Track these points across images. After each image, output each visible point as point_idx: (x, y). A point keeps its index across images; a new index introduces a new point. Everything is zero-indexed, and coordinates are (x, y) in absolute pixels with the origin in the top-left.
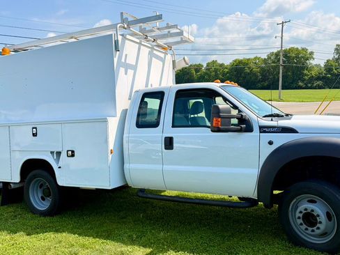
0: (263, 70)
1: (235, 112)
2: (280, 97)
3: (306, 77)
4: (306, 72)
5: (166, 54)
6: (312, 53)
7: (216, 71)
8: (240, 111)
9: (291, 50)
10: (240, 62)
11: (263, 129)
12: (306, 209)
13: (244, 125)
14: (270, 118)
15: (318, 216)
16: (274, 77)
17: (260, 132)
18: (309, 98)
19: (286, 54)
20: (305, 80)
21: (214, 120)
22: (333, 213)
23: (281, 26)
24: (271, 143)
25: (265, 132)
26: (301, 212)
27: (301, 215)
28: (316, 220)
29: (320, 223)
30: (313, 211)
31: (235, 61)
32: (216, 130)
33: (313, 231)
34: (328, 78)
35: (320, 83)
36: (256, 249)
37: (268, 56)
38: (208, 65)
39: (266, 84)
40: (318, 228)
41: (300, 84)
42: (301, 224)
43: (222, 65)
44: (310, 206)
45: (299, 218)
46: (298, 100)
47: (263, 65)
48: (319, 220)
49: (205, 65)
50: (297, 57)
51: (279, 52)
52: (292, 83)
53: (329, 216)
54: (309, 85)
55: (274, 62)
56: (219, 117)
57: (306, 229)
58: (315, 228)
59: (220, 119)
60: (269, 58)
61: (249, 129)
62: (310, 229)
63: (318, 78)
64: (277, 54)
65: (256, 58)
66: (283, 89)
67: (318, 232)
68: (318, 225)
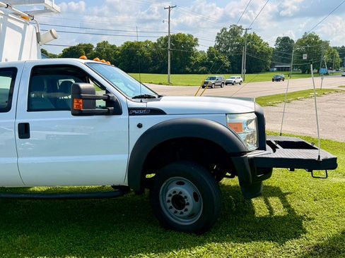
0: (154, 54)
1: (101, 93)
2: (169, 81)
3: (192, 63)
4: (192, 57)
5: (26, 24)
6: (196, 40)
7: (107, 52)
8: (107, 92)
9: (179, 35)
10: (132, 44)
11: (132, 111)
12: (175, 192)
13: (113, 107)
14: (139, 100)
15: (186, 197)
16: (164, 62)
17: (130, 115)
18: (195, 82)
19: (174, 39)
20: (191, 65)
21: (75, 101)
22: (199, 193)
23: (168, 10)
24: (140, 126)
25: (134, 114)
26: (170, 195)
27: (170, 198)
28: (184, 201)
29: (188, 204)
30: (181, 193)
31: (127, 43)
32: (77, 112)
33: (182, 213)
34: (211, 64)
35: (204, 68)
36: (126, 240)
37: (158, 40)
38: (99, 45)
39: (157, 69)
40: (186, 210)
41: (188, 69)
42: (171, 208)
43: (113, 47)
44: (179, 188)
45: (169, 201)
46: (185, 84)
47: (154, 50)
48: (186, 202)
49: (95, 46)
50: (184, 43)
51: (167, 37)
52: (180, 68)
53: (195, 197)
54: (195, 70)
55: (163, 47)
56: (81, 98)
57: (176, 212)
58: (183, 210)
59: (81, 101)
60: (159, 42)
61: (118, 111)
62: (179, 211)
63: (203, 64)
64: (166, 39)
65: (146, 42)
66: (171, 73)
67: (186, 214)
68: (186, 207)
